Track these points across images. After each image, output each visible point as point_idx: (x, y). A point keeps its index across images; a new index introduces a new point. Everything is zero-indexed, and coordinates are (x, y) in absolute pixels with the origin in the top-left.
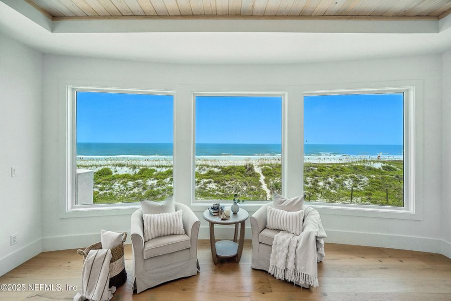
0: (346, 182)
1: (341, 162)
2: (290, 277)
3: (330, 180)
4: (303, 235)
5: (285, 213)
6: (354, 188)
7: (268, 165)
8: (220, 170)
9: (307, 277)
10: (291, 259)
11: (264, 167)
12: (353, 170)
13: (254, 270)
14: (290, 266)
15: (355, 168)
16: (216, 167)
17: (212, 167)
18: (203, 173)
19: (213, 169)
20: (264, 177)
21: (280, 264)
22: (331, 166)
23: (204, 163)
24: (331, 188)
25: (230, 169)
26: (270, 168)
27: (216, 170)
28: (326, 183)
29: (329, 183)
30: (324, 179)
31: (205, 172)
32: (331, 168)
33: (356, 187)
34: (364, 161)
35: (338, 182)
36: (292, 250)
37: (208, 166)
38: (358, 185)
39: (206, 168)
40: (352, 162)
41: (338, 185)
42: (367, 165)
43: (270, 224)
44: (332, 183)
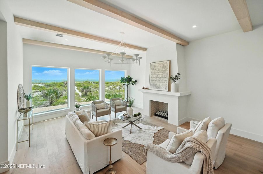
0: (118, 88)
3: (111, 87)
6: (120, 89)
20: (77, 87)
24: (111, 90)
28: (109, 88)
29: (110, 88)
30: (108, 86)
33: (121, 89)
35: (114, 88)
38: (122, 88)
41: (114, 89)
44: (112, 88)
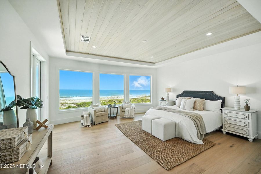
1: (137, 98)
2: (129, 117)
4: (131, 107)
5: (127, 104)
7: (104, 101)
8: (76, 105)
9: (132, 116)
10: (129, 113)
11: (102, 102)
12: (141, 101)
13: (120, 118)
14: (129, 114)
15: (142, 100)
16: (73, 103)
17: (70, 104)
18: (64, 107)
19: (71, 105)
21: (127, 115)
22: (133, 99)
23: (64, 102)
25: (82, 104)
26: (105, 102)
27: (73, 105)
31: (66, 107)
32: (133, 100)
34: (145, 97)
36: (129, 110)
37: (67, 104)
39: (66, 105)
40: (141, 97)
42: (146, 98)
43: (124, 108)
